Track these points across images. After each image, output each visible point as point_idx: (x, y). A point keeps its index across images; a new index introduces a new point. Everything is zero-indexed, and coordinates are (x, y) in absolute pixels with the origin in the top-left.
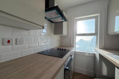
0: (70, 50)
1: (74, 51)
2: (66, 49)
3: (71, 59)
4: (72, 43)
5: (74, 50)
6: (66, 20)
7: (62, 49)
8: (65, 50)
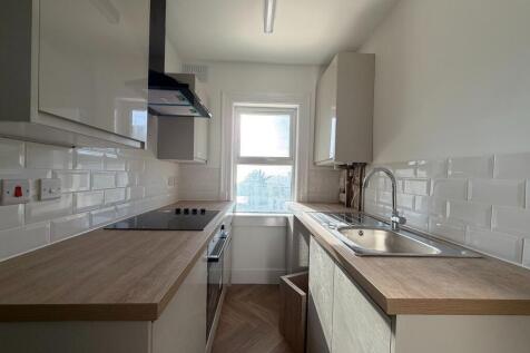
0: (218, 212)
1: (229, 216)
2: (207, 209)
3: (223, 237)
4: (222, 189)
5: (229, 213)
6: (205, 114)
7: (199, 209)
8: (203, 211)
